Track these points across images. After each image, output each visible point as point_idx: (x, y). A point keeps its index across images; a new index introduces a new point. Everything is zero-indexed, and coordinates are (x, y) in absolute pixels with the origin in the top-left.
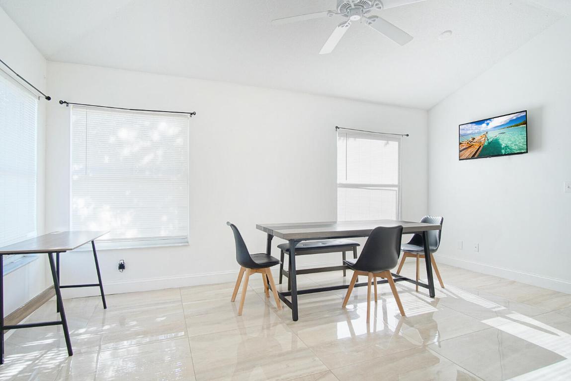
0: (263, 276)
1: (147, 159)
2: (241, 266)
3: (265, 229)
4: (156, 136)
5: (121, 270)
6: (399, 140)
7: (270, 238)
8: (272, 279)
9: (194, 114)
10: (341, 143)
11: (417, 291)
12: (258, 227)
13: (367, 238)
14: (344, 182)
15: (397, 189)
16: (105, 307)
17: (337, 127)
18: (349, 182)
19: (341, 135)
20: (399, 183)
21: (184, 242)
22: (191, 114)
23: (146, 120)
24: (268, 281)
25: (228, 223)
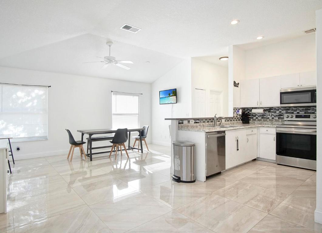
0: (80, 148)
1: (30, 104)
2: (71, 145)
3: (80, 131)
4: (33, 95)
5: (18, 151)
6: (139, 96)
7: (83, 135)
8: (83, 149)
9: (50, 86)
10: (114, 97)
11: (138, 152)
12: (78, 131)
13: (115, 133)
14: (115, 113)
15: (138, 115)
16: (14, 164)
17: (112, 91)
18: (117, 113)
19: (114, 94)
20: (139, 112)
21: (45, 139)
22: (49, 87)
23: (29, 89)
24: (82, 151)
25: (66, 129)
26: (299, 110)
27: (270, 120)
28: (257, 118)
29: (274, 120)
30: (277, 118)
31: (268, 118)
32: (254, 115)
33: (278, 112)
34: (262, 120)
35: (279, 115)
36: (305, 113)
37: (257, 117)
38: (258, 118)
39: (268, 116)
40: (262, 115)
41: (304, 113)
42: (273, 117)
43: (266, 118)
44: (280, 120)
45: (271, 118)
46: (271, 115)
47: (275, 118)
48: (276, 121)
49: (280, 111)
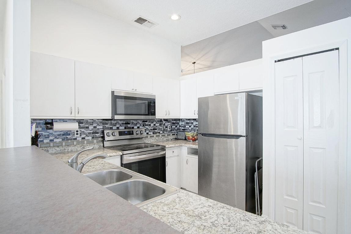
26: (119, 124)
27: (78, 143)
28: (51, 141)
29: (85, 142)
30: (90, 138)
31: (76, 139)
32: (45, 136)
33: (91, 127)
34: (64, 144)
35: (93, 133)
36: (125, 128)
37: (51, 138)
38: (55, 140)
39: (76, 136)
40: (63, 135)
41: (123, 128)
42: (83, 136)
43: (71, 139)
44: (95, 141)
45: (79, 139)
46: (81, 134)
47: (86, 138)
48: (89, 143)
49: (95, 125)
